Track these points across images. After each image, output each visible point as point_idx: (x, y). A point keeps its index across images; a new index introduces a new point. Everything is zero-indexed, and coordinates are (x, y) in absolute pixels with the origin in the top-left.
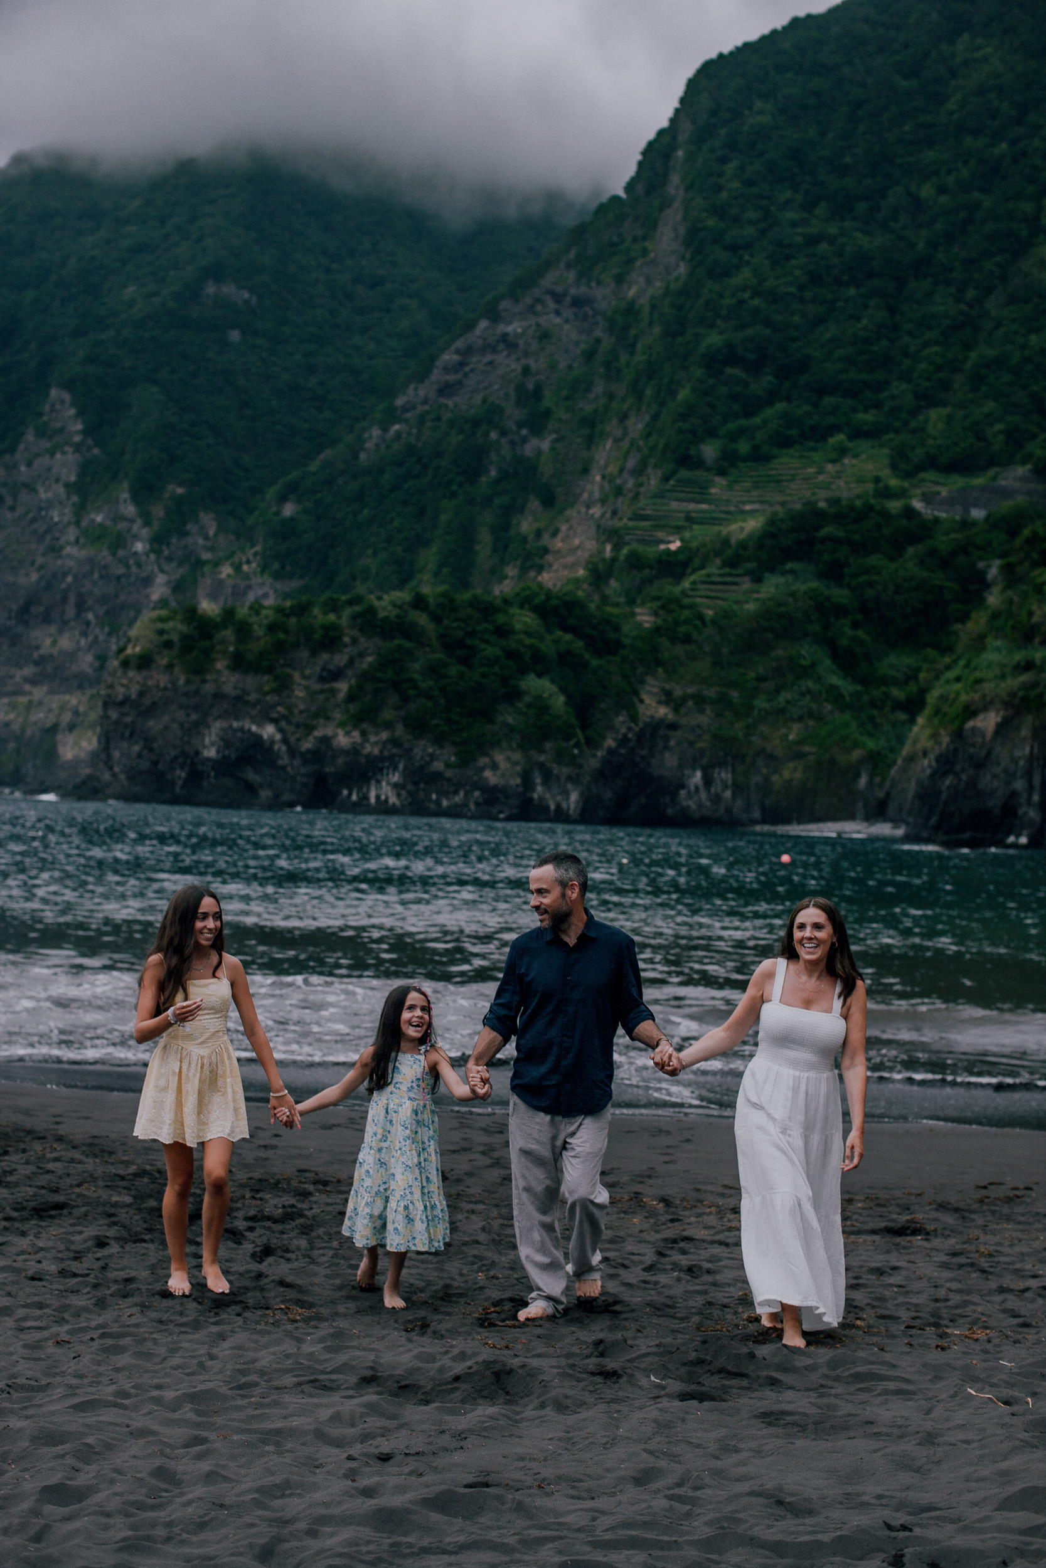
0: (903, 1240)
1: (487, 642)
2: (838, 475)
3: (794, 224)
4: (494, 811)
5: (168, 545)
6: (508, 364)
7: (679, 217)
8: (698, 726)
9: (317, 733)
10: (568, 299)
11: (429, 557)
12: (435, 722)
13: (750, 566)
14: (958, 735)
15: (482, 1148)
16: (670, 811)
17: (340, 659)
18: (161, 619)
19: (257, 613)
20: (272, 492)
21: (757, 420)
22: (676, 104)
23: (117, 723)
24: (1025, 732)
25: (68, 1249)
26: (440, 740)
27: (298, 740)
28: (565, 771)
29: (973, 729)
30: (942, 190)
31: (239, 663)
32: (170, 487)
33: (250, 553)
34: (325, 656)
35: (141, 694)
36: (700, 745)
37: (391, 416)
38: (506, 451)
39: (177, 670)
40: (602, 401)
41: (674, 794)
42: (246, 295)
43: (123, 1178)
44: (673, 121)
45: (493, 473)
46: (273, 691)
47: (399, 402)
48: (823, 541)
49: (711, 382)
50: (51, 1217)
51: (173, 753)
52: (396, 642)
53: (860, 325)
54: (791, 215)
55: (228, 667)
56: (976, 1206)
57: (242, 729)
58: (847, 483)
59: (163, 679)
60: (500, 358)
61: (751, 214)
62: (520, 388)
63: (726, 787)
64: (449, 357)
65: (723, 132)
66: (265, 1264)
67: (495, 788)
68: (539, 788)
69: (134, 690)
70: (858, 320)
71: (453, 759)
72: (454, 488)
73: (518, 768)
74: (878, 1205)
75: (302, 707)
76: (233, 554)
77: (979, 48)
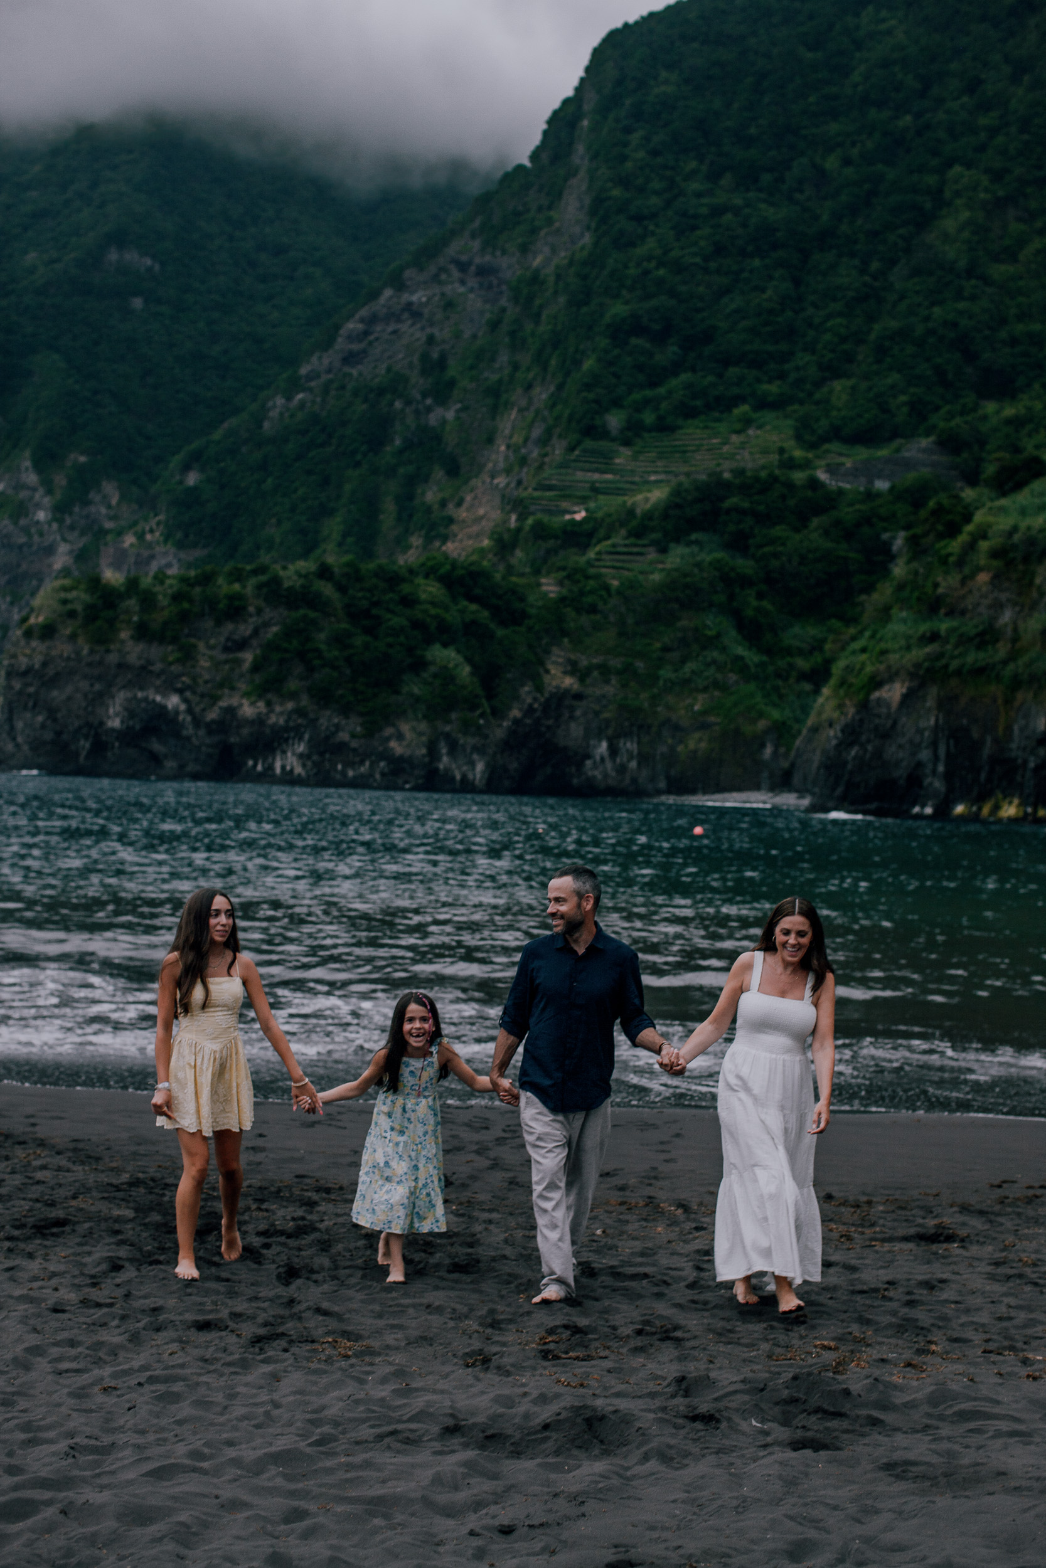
0: (940, 1248)
1: (393, 612)
2: (743, 446)
3: (699, 195)
4: (400, 782)
5: (71, 514)
6: (413, 333)
7: (584, 187)
8: (604, 696)
9: (223, 704)
10: (473, 268)
11: (333, 527)
12: (340, 692)
13: (654, 536)
14: (864, 706)
15: (475, 1147)
16: (575, 781)
17: (245, 629)
18: (65, 589)
19: (162, 583)
20: (176, 460)
21: (662, 390)
22: (581, 73)
23: (20, 693)
24: (930, 703)
25: (83, 1274)
26: (346, 710)
27: (204, 710)
28: (471, 741)
29: (879, 699)
30: (847, 162)
31: (143, 632)
32: (72, 456)
33: (153, 523)
34: (230, 626)
35: (45, 664)
36: (606, 715)
37: (295, 385)
38: (410, 421)
39: (81, 641)
40: (507, 371)
41: (580, 765)
42: (148, 262)
43: (117, 1188)
44: (578, 90)
45: (398, 442)
46: (178, 660)
47: (304, 370)
48: (728, 512)
49: (616, 352)
50: (53, 1235)
51: (77, 723)
52: (302, 612)
53: (765, 296)
54: (695, 186)
55: (132, 637)
56: (997, 1208)
57: (146, 699)
58: (751, 453)
59: (66, 649)
60: (404, 327)
61: (656, 185)
62: (425, 357)
63: (631, 758)
64: (353, 326)
65: (628, 102)
66: (293, 1287)
67: (401, 758)
68: (445, 759)
69: (38, 661)
70: (763, 291)
71: (359, 729)
72: (359, 457)
73: (424, 739)
74: (901, 1208)
75: (207, 677)
76: (135, 523)
77: (884, 20)
